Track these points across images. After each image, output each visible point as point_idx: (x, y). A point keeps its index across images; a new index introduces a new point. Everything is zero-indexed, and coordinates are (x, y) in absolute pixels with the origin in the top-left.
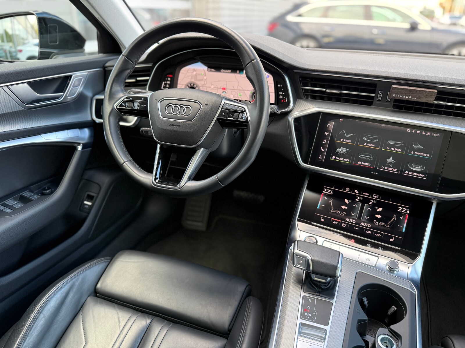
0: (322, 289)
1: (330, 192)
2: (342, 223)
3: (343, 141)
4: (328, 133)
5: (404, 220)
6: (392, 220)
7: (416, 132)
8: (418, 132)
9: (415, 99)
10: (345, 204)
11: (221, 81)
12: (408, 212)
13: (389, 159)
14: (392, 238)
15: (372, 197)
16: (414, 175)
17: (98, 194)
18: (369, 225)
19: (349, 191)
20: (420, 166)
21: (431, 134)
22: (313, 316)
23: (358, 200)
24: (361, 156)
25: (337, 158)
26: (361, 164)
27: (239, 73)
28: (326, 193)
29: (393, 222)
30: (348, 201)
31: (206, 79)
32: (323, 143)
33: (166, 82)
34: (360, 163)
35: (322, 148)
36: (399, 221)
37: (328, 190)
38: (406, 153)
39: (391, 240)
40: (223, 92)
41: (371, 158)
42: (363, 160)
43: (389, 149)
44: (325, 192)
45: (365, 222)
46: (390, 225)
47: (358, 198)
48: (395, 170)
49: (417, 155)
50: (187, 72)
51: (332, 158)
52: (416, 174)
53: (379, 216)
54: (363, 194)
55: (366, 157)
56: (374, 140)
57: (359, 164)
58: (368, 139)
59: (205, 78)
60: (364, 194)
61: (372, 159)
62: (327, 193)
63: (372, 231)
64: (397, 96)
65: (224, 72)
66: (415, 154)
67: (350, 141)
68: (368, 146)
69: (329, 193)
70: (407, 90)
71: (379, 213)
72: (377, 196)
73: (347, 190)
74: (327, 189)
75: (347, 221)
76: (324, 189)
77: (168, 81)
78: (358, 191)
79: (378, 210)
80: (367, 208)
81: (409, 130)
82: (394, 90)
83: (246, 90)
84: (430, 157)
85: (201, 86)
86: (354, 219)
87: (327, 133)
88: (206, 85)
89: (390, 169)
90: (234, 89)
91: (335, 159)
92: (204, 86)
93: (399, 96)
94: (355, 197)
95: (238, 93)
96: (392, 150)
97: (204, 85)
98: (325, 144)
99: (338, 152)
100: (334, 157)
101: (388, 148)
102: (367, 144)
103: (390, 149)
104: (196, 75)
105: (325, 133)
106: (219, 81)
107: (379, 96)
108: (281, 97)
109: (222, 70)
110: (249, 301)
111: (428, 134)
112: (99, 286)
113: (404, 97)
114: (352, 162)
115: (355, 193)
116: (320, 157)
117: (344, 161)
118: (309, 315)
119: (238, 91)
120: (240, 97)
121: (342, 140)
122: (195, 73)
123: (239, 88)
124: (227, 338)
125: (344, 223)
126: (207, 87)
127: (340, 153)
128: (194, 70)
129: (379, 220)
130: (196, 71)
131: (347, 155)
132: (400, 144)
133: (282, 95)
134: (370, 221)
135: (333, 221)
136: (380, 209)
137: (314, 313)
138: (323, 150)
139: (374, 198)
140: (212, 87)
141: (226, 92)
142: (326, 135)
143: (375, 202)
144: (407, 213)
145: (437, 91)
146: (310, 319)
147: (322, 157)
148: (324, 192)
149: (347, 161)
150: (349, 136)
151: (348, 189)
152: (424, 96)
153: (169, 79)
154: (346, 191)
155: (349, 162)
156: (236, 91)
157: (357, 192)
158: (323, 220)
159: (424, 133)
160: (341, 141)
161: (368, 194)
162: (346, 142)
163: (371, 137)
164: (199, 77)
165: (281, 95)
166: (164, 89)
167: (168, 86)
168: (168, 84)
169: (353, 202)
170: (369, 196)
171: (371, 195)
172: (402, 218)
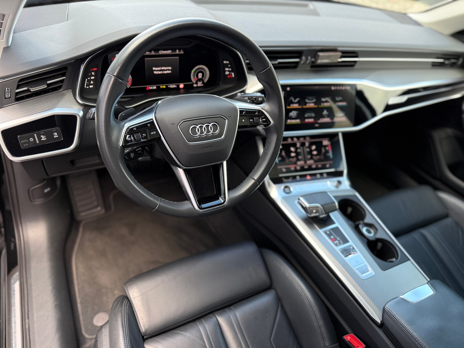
2: (296, 167)
3: (293, 106)
5: (329, 150)
6: (323, 152)
7: (336, 89)
8: (338, 88)
9: (329, 62)
10: (292, 152)
12: (329, 143)
13: (324, 111)
14: (327, 164)
15: (306, 140)
18: (312, 161)
21: (345, 88)
22: (339, 241)
24: (306, 115)
26: (307, 121)
29: (323, 154)
30: (293, 149)
33: (89, 78)
39: (328, 166)
42: (308, 118)
45: (309, 160)
46: (323, 156)
48: (329, 119)
51: (287, 122)
55: (310, 115)
56: (313, 100)
58: (309, 100)
60: (301, 139)
61: (314, 115)
63: (316, 164)
67: (297, 105)
68: (310, 106)
70: (327, 56)
75: (298, 164)
77: (92, 76)
80: (306, 149)
81: (333, 88)
82: (320, 57)
84: (347, 104)
86: (302, 161)
89: (326, 119)
91: (290, 122)
93: (322, 61)
96: (325, 105)
101: (322, 104)
102: (309, 104)
107: (303, 61)
108: (227, 73)
113: (324, 61)
114: (301, 121)
115: (295, 141)
117: (296, 122)
124: (270, 288)
125: (298, 166)
127: (292, 116)
129: (316, 155)
131: (298, 117)
133: (229, 71)
134: (311, 158)
135: (290, 167)
136: (314, 147)
137: (338, 239)
144: (329, 145)
145: (341, 54)
146: (340, 244)
149: (298, 122)
150: (296, 101)
151: (290, 140)
153: (93, 73)
158: (284, 170)
159: (341, 88)
160: (291, 106)
162: (295, 106)
163: (311, 98)
165: (227, 71)
166: (88, 87)
167: (92, 82)
168: (93, 80)
169: (297, 149)
170: (304, 140)
171: (305, 138)
172: (327, 148)
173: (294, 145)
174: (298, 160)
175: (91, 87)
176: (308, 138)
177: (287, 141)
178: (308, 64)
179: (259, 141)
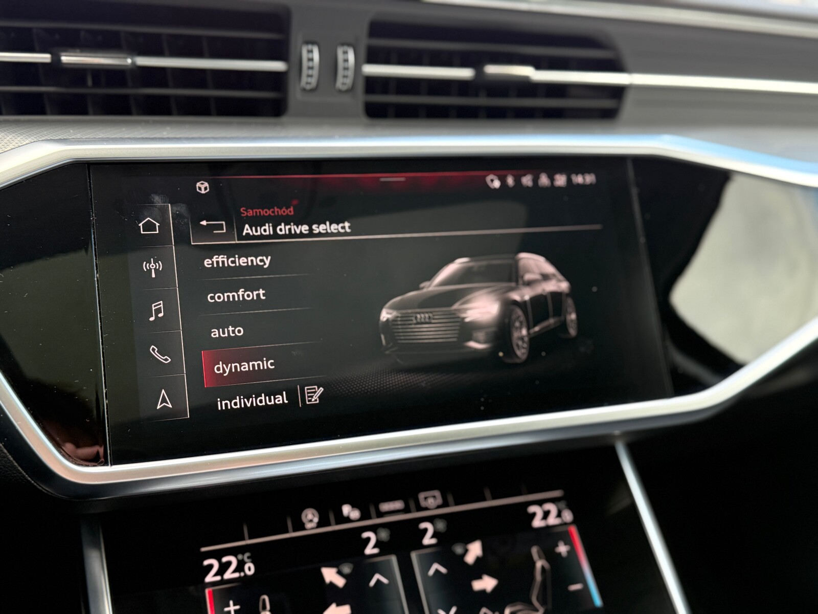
1: (240, 567)
4: (160, 266)
5: (572, 552)
6: (538, 577)
8: (527, 181)
10: (335, 594)
12: (568, 516)
15: (420, 508)
19: (319, 525)
21: (569, 180)
23: (376, 551)
28: (222, 582)
29: (544, 581)
30: (340, 573)
32: (152, 319)
35: (154, 351)
36: (562, 571)
37: (225, 559)
44: (218, 578)
46: (542, 601)
47: (368, 539)
53: (487, 584)
54: (380, 514)
60: (385, 507)
62: (228, 575)
69: (236, 575)
71: (479, 569)
72: (434, 497)
73: (311, 521)
74: (218, 555)
76: (206, 563)
78: (354, 506)
79: (470, 559)
80: (426, 563)
81: (492, 181)
87: (153, 267)
94: (354, 540)
98: (168, 322)
105: (145, 266)
107: (309, 68)
111: (561, 180)
115: (348, 520)
116: (163, 401)
129: (494, 601)
136: (475, 551)
138: (165, 360)
139: (426, 509)
142: (153, 276)
143: (441, 525)
144: (565, 524)
147: (176, 395)
148: (209, 578)
151: (310, 517)
154: (309, 526)
157: (355, 514)
159: (544, 180)
161: (398, 505)
170: (406, 510)
171: (412, 502)
172: (563, 549)
173: (347, 548)
176: (431, 500)
177: (302, 527)
178: (347, 91)
179: (96, 546)
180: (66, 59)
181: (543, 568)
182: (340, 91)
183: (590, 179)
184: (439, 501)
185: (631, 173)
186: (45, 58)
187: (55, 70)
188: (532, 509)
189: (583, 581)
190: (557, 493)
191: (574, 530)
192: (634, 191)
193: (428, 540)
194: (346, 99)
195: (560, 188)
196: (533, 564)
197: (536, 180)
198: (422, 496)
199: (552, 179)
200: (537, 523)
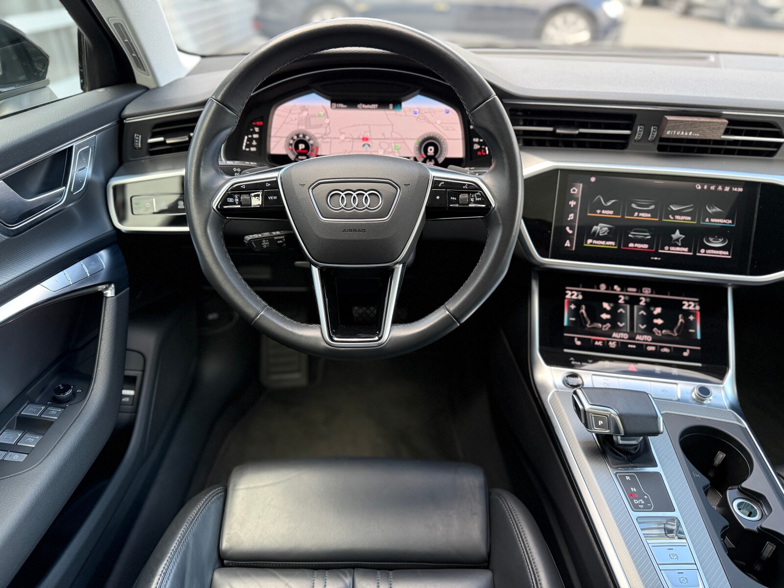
0: (632, 454)
1: (577, 296)
2: (608, 341)
3: (601, 213)
4: (575, 203)
5: (695, 320)
6: (679, 324)
7: (709, 188)
8: (713, 188)
9: (697, 135)
10: (605, 311)
11: (359, 125)
12: (698, 308)
13: (674, 233)
14: (685, 350)
15: (641, 292)
16: (714, 254)
17: (143, 371)
18: (649, 338)
19: (605, 290)
20: (721, 238)
21: (731, 189)
22: (647, 501)
23: (623, 302)
24: (632, 234)
25: (595, 242)
26: (634, 247)
27: (394, 107)
28: (571, 299)
29: (680, 327)
30: (609, 305)
31: (329, 124)
33: (250, 136)
34: (631, 245)
35: (568, 229)
36: (688, 324)
37: (573, 292)
38: (699, 221)
39: (686, 354)
40: (364, 145)
41: (647, 236)
42: (636, 241)
43: (672, 218)
44: (570, 297)
45: (642, 334)
46: (678, 331)
47: (621, 298)
48: (686, 249)
49: (715, 222)
50: (290, 112)
51: (586, 243)
52: (717, 252)
54: (627, 291)
55: (640, 235)
56: (648, 207)
57: (631, 247)
58: (639, 205)
59: (327, 121)
60: (630, 289)
61: (649, 237)
62: (573, 297)
63: (656, 346)
64: (673, 133)
65: (363, 108)
66: (712, 222)
67: (611, 212)
68: (641, 217)
69: (576, 298)
70: (687, 123)
71: (658, 316)
72: (648, 290)
74: (571, 291)
75: (614, 338)
76: (567, 292)
77: (256, 133)
78: (619, 287)
79: (655, 312)
80: (639, 310)
81: (698, 186)
82: (670, 124)
83: (407, 139)
84: (733, 223)
85: (319, 138)
86: (624, 332)
87: (572, 203)
88: (329, 136)
89: (678, 249)
90: (385, 139)
91: (591, 244)
92: (326, 136)
93: (676, 133)
94: (616, 297)
95: (393, 145)
96: (677, 220)
97: (325, 134)
98: (574, 221)
99: (595, 232)
100: (590, 241)
101: (670, 216)
102: (638, 214)
103: (674, 219)
104: (308, 118)
105: (570, 203)
106: (354, 126)
107: (639, 134)
108: (476, 147)
109: (361, 104)
110: (503, 499)
111: (727, 189)
112: (225, 545)
113: (683, 133)
114: (619, 246)
115: (615, 290)
116: (568, 244)
117: (607, 245)
118: (640, 502)
119: (392, 141)
120: (397, 151)
121: (598, 211)
122: (305, 114)
123: (395, 135)
124: (487, 568)
125: (612, 341)
126: (331, 138)
127: (599, 233)
128: (304, 109)
129: (660, 327)
130: (307, 110)
131: (610, 236)
132: (688, 208)
133: (479, 143)
134: (649, 331)
135: (594, 341)
136: (658, 310)
137: (646, 497)
138: (570, 232)
139: (644, 293)
140: (342, 137)
141: (369, 146)
142: (572, 206)
143: (648, 300)
144: (696, 310)
145: (727, 121)
146: (646, 508)
147: (571, 243)
148: (567, 297)
149: (612, 245)
150: (609, 204)
151: (603, 287)
152: (710, 130)
153: (257, 129)
154: (602, 289)
155: (615, 246)
156: (389, 141)
157: (618, 289)
158: (578, 343)
159: (720, 188)
160: (597, 213)
161: (634, 290)
162: (605, 214)
163: (643, 202)
164: (313, 121)
165: (476, 143)
166: (247, 149)
167: (254, 143)
168: (256, 139)
169: (617, 306)
170: (637, 292)
171: (640, 290)
172: (691, 318)
173: (613, 299)
174: (615, 328)
175: (253, 149)
176: (647, 291)
177: (599, 288)
178: (652, 141)
179: (535, 279)
180: (558, 131)
181: (682, 323)
182: (649, 141)
183: (741, 190)
184: (650, 292)
185: (759, 190)
186: (550, 129)
187: (553, 134)
188: (684, 302)
189: (696, 329)
190: (697, 300)
191: (699, 313)
192: (759, 196)
193: (642, 303)
194: (651, 144)
195: (726, 192)
196: (678, 320)
197: (716, 188)
198: (644, 289)
199: (723, 188)
200: (685, 307)
